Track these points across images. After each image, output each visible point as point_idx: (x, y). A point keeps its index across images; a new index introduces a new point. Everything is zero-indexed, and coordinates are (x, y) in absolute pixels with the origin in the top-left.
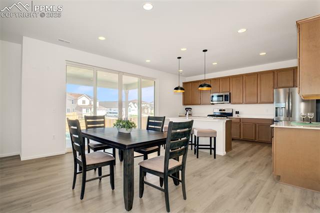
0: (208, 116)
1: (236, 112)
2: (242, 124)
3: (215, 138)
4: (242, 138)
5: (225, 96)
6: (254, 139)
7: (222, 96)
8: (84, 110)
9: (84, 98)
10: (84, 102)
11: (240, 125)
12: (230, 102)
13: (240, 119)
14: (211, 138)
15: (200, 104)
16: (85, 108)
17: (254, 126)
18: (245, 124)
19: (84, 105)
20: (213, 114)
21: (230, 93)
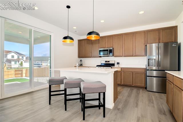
0: (97, 66)
1: (117, 63)
2: (122, 72)
3: (104, 94)
4: (122, 83)
5: (110, 50)
6: (131, 84)
7: (107, 50)
8: (13, 63)
9: (13, 54)
10: (13, 57)
11: (121, 73)
12: (113, 55)
13: (121, 68)
14: (99, 94)
15: (91, 57)
16: (13, 61)
17: (131, 74)
18: (125, 73)
19: (13, 58)
20: (100, 64)
21: (113, 48)
